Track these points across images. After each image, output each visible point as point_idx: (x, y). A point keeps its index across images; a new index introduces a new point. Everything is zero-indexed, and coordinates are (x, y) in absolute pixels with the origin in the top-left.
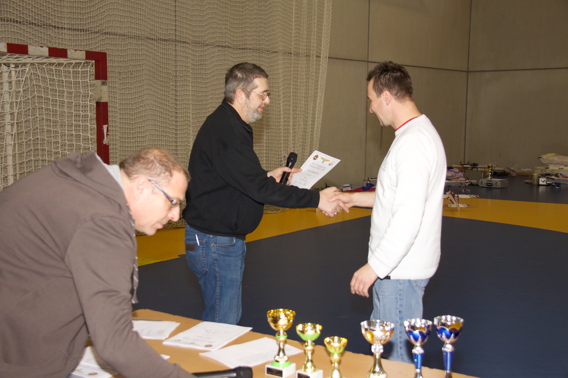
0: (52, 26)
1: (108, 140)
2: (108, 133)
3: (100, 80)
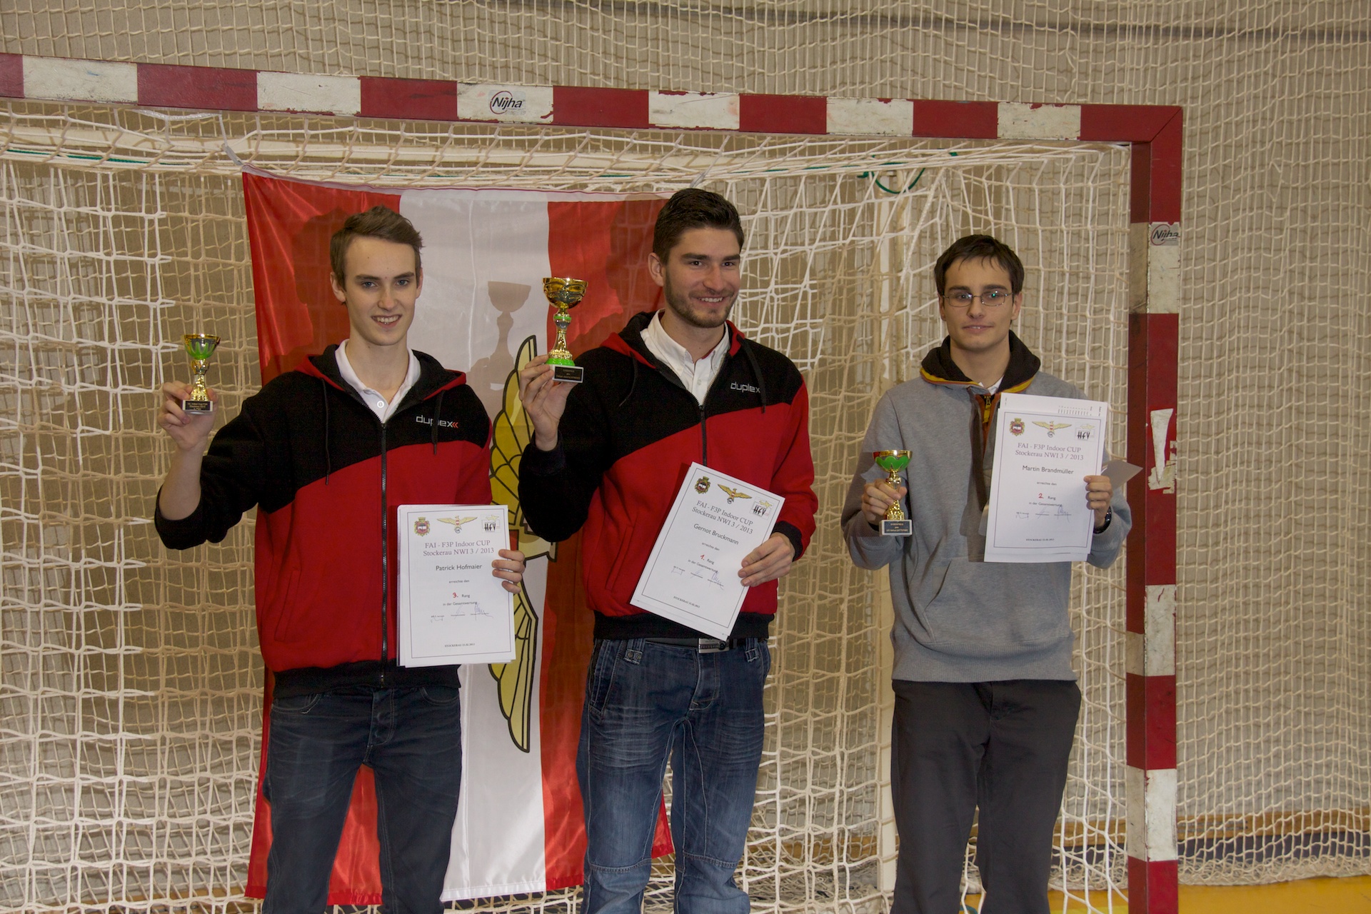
0: (1075, 25)
1: (1171, 474)
2: (1172, 444)
3: (1145, 224)
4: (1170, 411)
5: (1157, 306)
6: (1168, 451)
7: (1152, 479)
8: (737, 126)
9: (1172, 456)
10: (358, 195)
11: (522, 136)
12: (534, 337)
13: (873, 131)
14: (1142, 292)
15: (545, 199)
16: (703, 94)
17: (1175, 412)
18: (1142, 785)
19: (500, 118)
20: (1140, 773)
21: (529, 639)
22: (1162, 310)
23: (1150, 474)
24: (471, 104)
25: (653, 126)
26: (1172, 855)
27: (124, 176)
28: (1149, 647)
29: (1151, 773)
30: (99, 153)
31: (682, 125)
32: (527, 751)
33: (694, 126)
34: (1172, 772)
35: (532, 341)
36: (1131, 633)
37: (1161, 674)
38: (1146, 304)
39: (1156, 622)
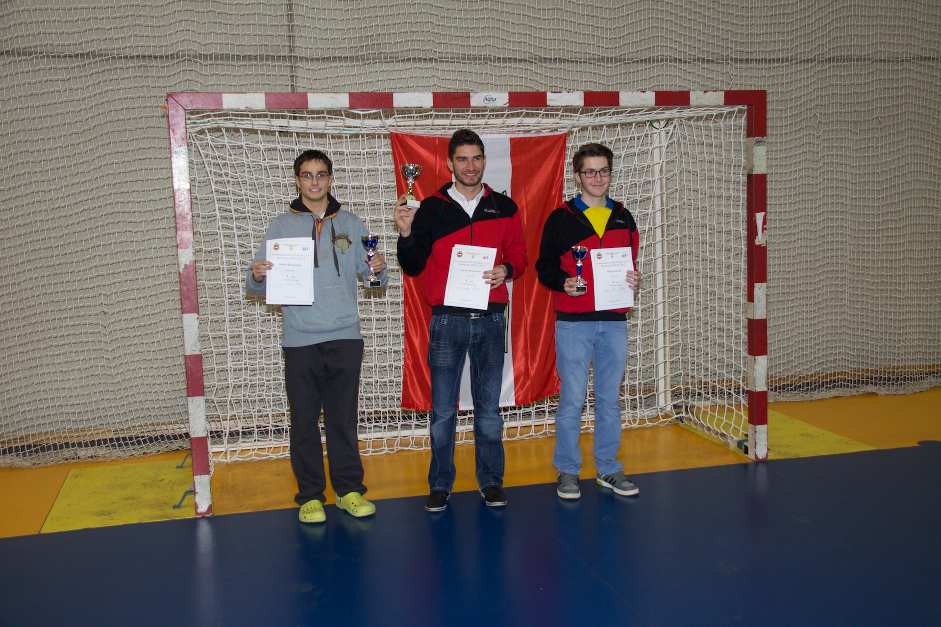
0: (732, 59)
1: (764, 238)
2: (765, 226)
3: (752, 138)
4: (763, 213)
5: (758, 171)
6: (763, 229)
7: (756, 241)
8: (583, 105)
9: (765, 231)
10: (434, 139)
11: (497, 112)
13: (641, 104)
14: (751, 165)
15: (508, 136)
16: (569, 92)
17: (766, 213)
18: (754, 362)
19: (487, 106)
20: (752, 357)
22: (760, 173)
23: (756, 239)
24: (476, 100)
25: (549, 106)
26: (765, 389)
28: (756, 307)
29: (757, 357)
31: (560, 105)
33: (567, 105)
34: (765, 357)
36: (749, 302)
37: (761, 318)
38: (753, 170)
39: (758, 298)
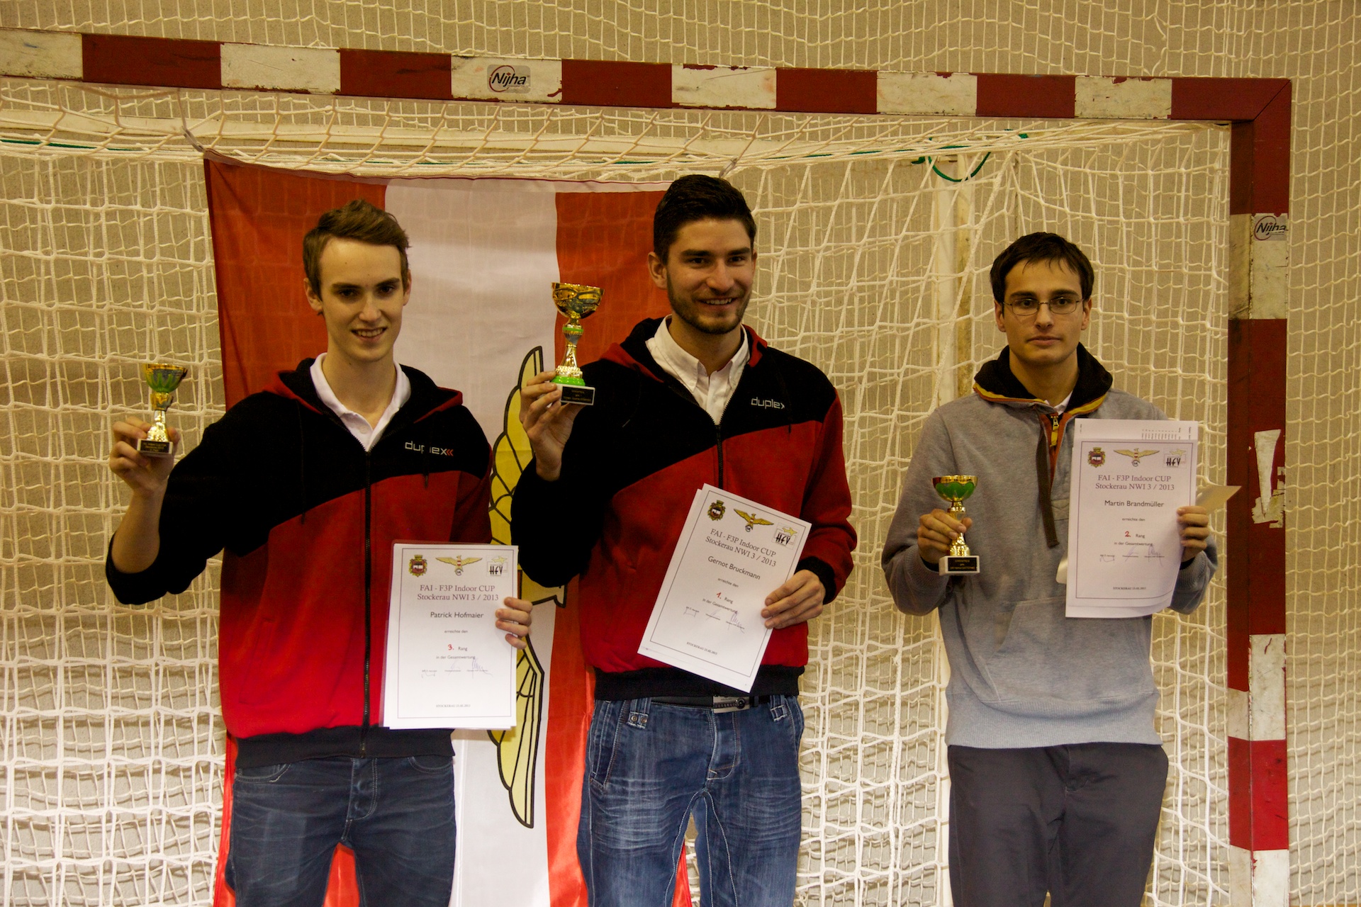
1: (1279, 505)
2: (1280, 470)
3: (1248, 216)
4: (1277, 433)
5: (1262, 311)
6: (1276, 479)
7: (1256, 511)
8: (774, 106)
9: (1280, 484)
12: (540, 349)
13: (930, 110)
14: (1244, 295)
15: (553, 189)
16: (734, 68)
17: (1283, 433)
18: (1248, 868)
19: (500, 96)
20: (1245, 854)
21: (533, 696)
22: (1267, 315)
23: (1254, 505)
24: (467, 81)
25: (677, 106)
27: (65, 163)
28: (1255, 707)
29: (1258, 855)
30: (37, 136)
31: (710, 104)
32: (531, 826)
33: (723, 105)
34: (1283, 853)
35: (537, 353)
36: (1233, 690)
37: (1268, 738)
38: (1249, 309)
39: (1262, 678)
